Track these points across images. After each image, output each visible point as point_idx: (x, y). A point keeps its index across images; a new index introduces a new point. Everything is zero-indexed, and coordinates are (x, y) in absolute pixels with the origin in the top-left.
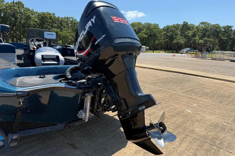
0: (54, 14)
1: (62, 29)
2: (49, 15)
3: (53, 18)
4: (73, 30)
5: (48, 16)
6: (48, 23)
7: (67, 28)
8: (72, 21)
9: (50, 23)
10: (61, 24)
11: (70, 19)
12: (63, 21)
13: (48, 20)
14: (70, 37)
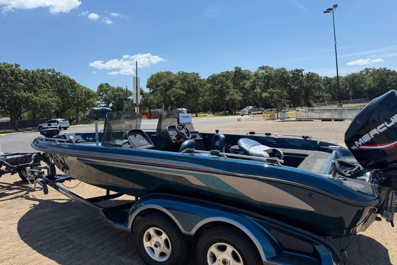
0: (17, 66)
1: (37, 91)
2: (8, 67)
3: (18, 72)
4: (56, 92)
5: (7, 70)
6: (9, 83)
7: (46, 89)
8: (53, 76)
9: (12, 81)
10: (34, 82)
11: (49, 73)
12: (37, 77)
13: (8, 76)
14: (54, 104)
